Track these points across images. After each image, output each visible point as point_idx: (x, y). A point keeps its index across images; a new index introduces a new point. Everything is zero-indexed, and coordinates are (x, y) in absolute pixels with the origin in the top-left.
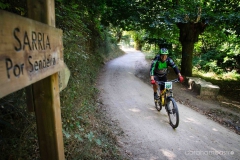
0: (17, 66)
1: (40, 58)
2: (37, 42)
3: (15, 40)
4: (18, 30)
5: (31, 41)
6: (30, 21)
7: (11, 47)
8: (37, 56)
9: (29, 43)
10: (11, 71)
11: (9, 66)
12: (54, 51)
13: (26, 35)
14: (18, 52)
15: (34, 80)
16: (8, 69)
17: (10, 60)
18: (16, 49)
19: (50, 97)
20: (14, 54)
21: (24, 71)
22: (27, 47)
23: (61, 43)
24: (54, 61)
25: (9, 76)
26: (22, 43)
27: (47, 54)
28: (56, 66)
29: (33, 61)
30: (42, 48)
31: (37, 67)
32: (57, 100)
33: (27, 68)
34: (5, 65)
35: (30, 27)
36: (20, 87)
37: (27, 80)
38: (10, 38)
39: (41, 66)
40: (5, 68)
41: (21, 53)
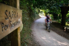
0: (6, 26)
1: (15, 22)
2: (13, 15)
3: (6, 15)
4: (7, 11)
5: (11, 15)
6: (11, 7)
7: (4, 18)
8: (13, 21)
9: (10, 16)
10: (4, 28)
11: (3, 26)
12: (19, 18)
13: (10, 13)
14: (7, 20)
15: (12, 31)
16: (2, 27)
17: (3, 24)
18: (6, 19)
19: (17, 36)
20: (5, 21)
21: (9, 27)
22: (10, 17)
23: (21, 15)
24: (19, 22)
25: (3, 30)
26: (8, 16)
27: (17, 20)
28: (20, 24)
29: (12, 23)
30: (15, 17)
31: (13, 25)
32: (19, 36)
33: (10, 26)
34: (1, 26)
35: (11, 9)
36: (7, 34)
37: (10, 31)
38: (4, 15)
39: (15, 24)
40: (1, 27)
41: (8, 20)
